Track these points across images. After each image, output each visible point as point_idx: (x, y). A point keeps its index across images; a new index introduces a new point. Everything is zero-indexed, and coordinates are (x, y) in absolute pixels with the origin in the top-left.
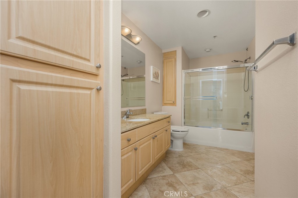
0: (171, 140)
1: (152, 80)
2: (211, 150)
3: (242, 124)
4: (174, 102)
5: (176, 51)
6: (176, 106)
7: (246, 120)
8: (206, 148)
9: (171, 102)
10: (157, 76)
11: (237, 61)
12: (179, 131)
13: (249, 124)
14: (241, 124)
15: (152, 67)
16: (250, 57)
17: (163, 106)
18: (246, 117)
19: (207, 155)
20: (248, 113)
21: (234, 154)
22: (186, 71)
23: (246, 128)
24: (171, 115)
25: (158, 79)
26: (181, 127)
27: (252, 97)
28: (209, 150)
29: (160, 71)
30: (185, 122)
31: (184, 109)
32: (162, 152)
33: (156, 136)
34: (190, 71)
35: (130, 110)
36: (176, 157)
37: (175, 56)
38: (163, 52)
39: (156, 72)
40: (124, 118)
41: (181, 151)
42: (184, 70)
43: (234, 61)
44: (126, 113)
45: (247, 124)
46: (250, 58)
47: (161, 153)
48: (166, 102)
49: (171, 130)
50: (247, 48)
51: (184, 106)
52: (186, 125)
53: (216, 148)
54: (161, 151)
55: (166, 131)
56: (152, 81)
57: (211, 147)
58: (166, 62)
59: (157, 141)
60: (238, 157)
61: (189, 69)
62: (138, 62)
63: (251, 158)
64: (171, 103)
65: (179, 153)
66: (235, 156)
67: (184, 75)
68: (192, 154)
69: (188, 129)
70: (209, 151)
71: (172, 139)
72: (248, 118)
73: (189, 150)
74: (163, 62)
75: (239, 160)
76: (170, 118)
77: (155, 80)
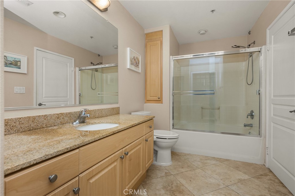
0: (154, 150)
1: (128, 67)
2: (208, 161)
3: (245, 126)
4: (159, 98)
5: (162, 31)
6: (162, 103)
7: (249, 121)
8: (201, 159)
9: (156, 98)
10: (136, 63)
11: (239, 47)
12: (166, 139)
13: (253, 125)
14: (243, 126)
15: (128, 49)
16: (254, 41)
17: (145, 103)
18: (249, 117)
19: (203, 171)
20: (252, 112)
21: (238, 167)
22: (175, 57)
23: (250, 131)
24: (154, 117)
25: (139, 68)
26: (169, 131)
27: (260, 92)
28: (205, 161)
29: (140, 57)
30: (173, 124)
31: (173, 108)
32: (138, 175)
33: (126, 154)
34: (179, 57)
35: (86, 111)
36: (162, 177)
37: (161, 38)
38: (145, 32)
39: (135, 57)
40: (75, 123)
41: (169, 166)
42: (172, 56)
43: (235, 46)
44: (80, 115)
45: (251, 126)
46: (254, 43)
47: (137, 177)
48: (149, 98)
49: (155, 137)
50: (250, 31)
51: (173, 103)
52: (175, 129)
53: (214, 158)
54: (138, 173)
55: (146, 141)
56: (128, 69)
57: (207, 158)
58: (149, 45)
59: (130, 160)
60: (245, 173)
61: (179, 55)
62: (115, 47)
63: (262, 173)
64: (156, 100)
65: (166, 169)
66: (240, 171)
67: (172, 63)
68: (183, 170)
69: (177, 135)
70: (206, 163)
71: (157, 149)
72: (253, 118)
73: (180, 164)
74: (146, 46)
75: (246, 177)
76: (153, 121)
77: (133, 68)
